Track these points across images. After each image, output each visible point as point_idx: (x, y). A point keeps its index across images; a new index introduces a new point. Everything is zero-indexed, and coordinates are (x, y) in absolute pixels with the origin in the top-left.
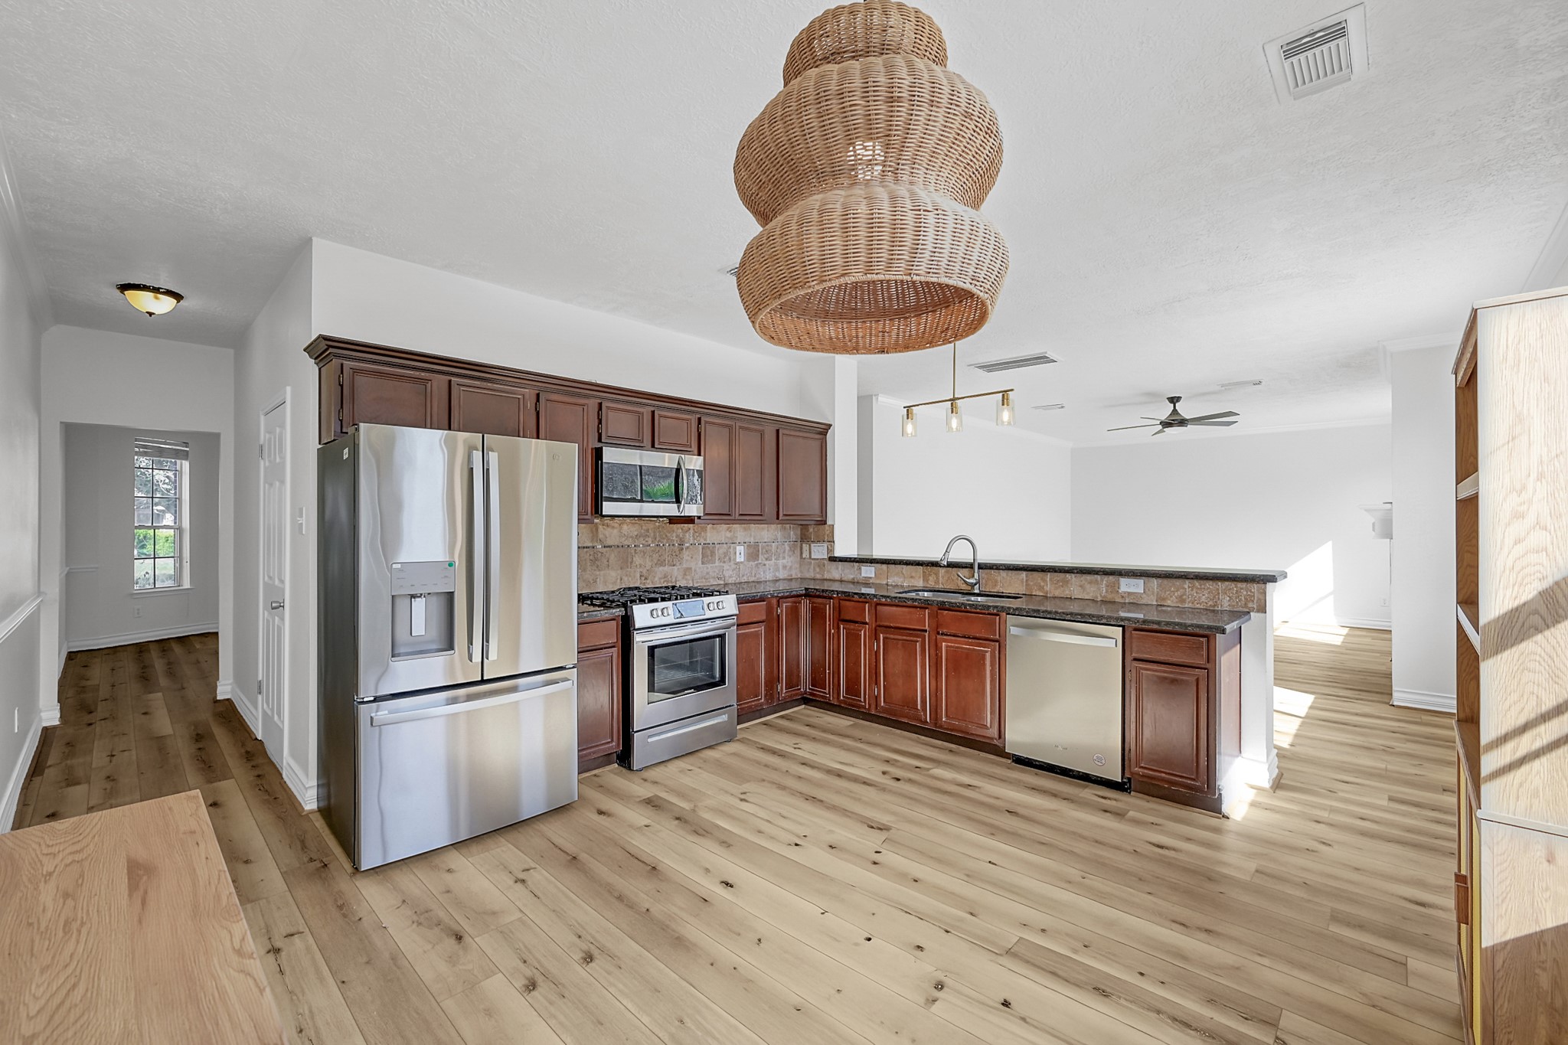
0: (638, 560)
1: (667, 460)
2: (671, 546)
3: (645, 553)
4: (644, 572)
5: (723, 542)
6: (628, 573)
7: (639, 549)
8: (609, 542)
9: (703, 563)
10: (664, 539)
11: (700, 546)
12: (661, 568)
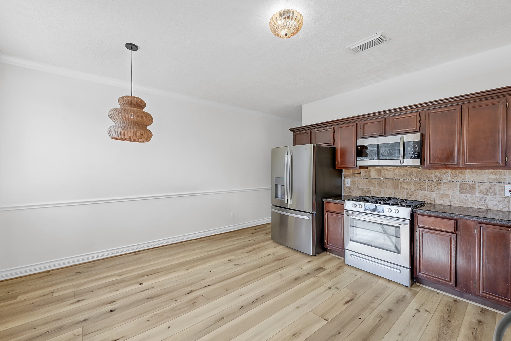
0: (405, 186)
1: (396, 139)
2: (430, 182)
3: (409, 183)
4: (410, 192)
5: (485, 180)
6: (398, 191)
7: (405, 181)
8: (387, 177)
9: (460, 193)
10: (424, 177)
11: (459, 183)
12: (422, 192)
